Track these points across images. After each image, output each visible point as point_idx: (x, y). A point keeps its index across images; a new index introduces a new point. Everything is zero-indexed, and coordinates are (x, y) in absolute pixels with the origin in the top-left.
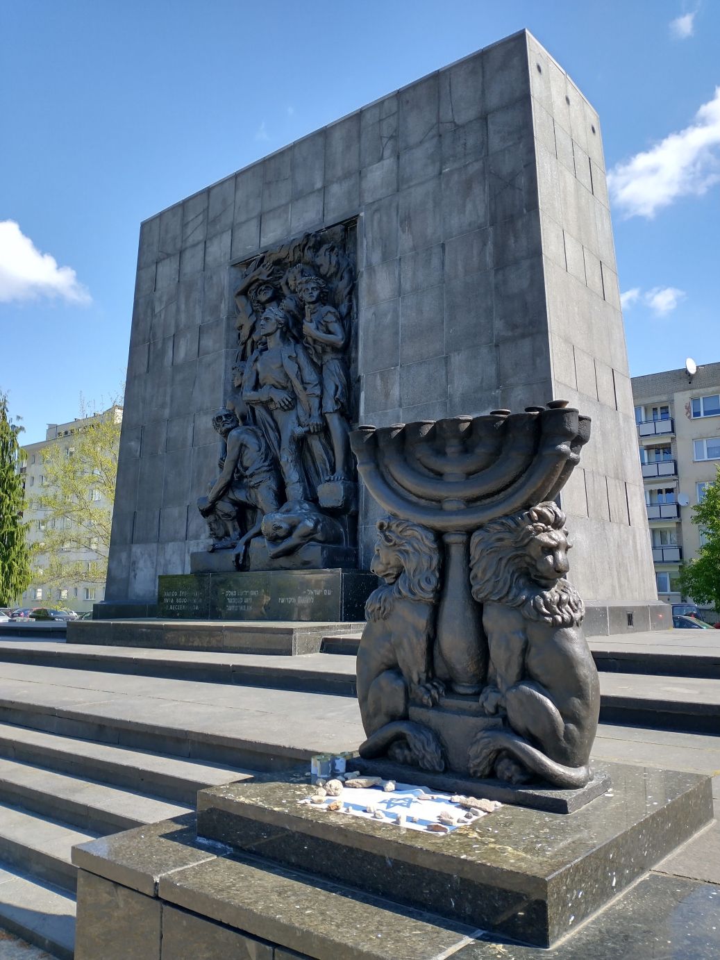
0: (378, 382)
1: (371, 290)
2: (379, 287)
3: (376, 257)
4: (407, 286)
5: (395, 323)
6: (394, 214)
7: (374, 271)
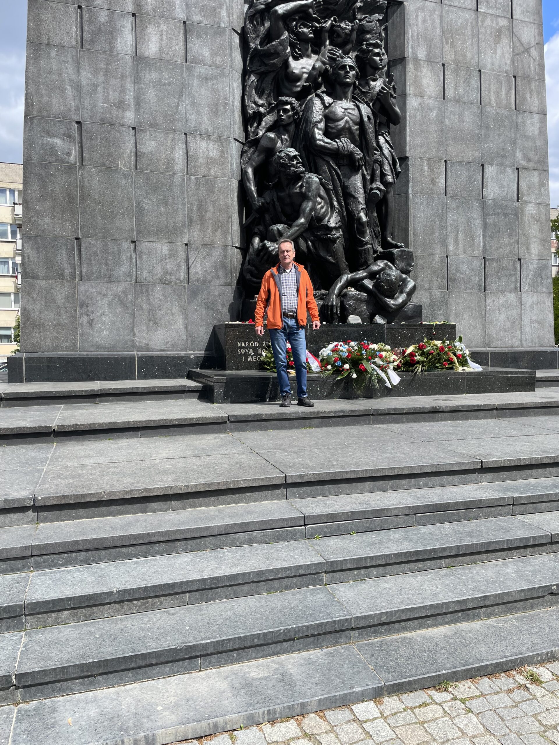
0: (426, 168)
1: (417, 82)
2: (425, 81)
3: (422, 53)
4: (450, 93)
5: (440, 121)
6: (438, 21)
7: (420, 64)
